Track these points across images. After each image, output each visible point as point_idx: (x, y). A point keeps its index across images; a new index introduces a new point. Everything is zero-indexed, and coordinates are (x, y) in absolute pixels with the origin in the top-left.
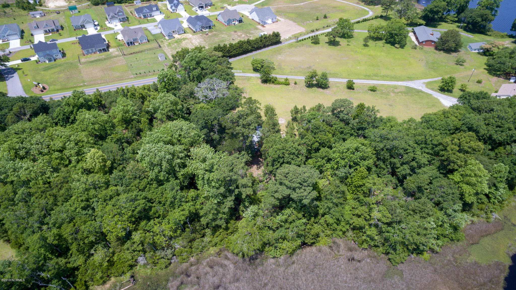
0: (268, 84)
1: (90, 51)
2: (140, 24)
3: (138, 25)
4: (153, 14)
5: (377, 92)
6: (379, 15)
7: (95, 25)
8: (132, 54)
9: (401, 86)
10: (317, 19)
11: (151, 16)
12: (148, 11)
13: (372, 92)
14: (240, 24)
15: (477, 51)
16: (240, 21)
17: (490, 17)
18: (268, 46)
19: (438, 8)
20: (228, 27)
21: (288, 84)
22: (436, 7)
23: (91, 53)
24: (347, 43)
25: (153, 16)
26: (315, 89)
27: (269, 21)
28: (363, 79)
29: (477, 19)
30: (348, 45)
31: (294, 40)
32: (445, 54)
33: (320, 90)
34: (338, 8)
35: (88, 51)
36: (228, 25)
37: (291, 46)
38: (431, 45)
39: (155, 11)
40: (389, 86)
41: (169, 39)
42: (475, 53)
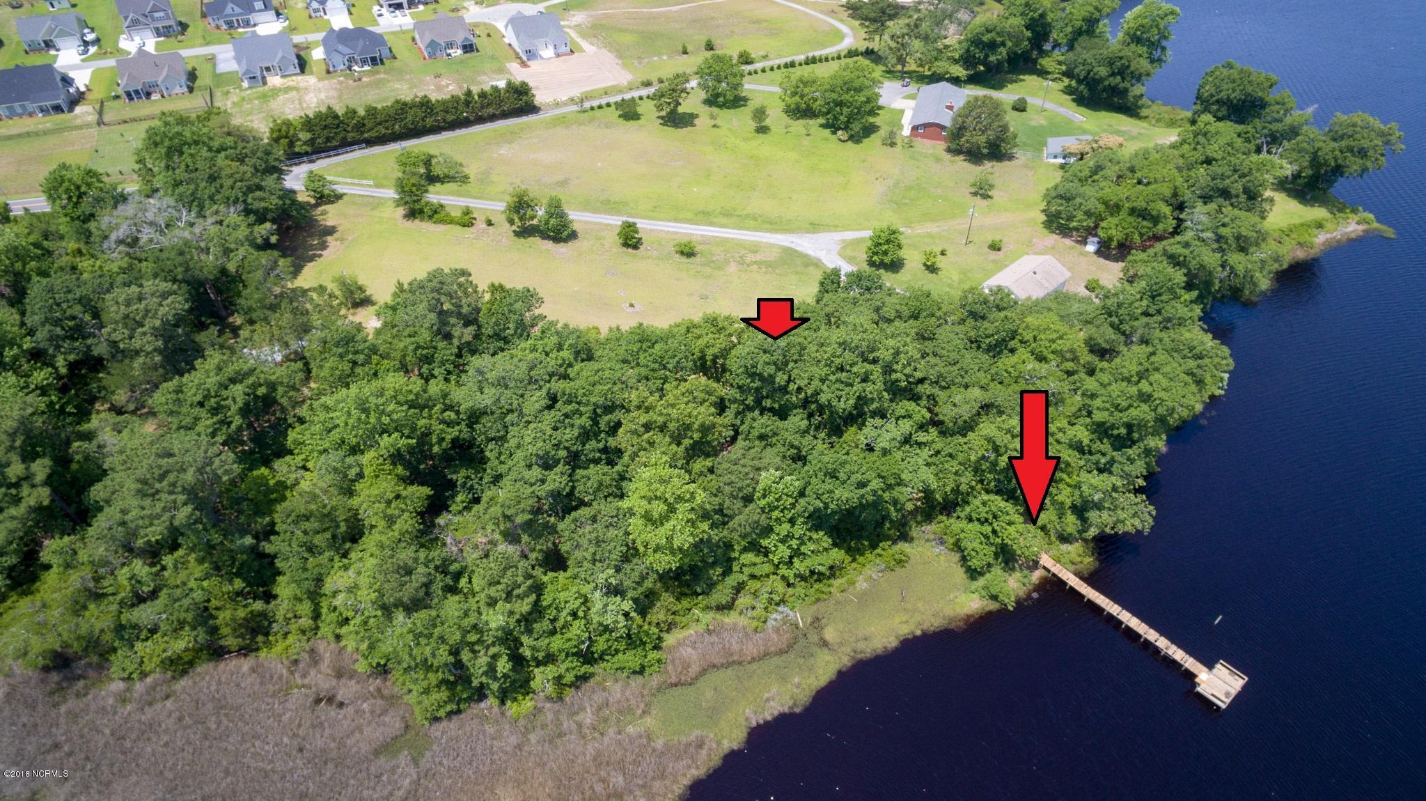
0: (417, 221)
1: (19, 110)
2: (208, 44)
3: (202, 45)
4: (254, 18)
5: (697, 259)
6: (863, 49)
7: (86, 44)
8: (125, 122)
9: (772, 246)
10: (685, 52)
11: (247, 24)
12: (237, 10)
13: (684, 259)
14: (468, 55)
15: (1061, 161)
16: (468, 48)
17: (1143, 64)
18: (493, 118)
19: (993, 34)
20: (429, 61)
21: (469, 224)
22: (988, 31)
23: (20, 116)
24: (713, 122)
25: (255, 25)
26: (536, 241)
27: (548, 53)
28: (689, 221)
29: (1096, 70)
30: (714, 126)
31: (575, 108)
32: (966, 164)
33: (549, 244)
34: (764, 25)
35: (11, 109)
36: (430, 57)
37: (561, 121)
38: (939, 138)
39: (260, 11)
40: (740, 244)
41: (250, 88)
42: (1054, 165)
